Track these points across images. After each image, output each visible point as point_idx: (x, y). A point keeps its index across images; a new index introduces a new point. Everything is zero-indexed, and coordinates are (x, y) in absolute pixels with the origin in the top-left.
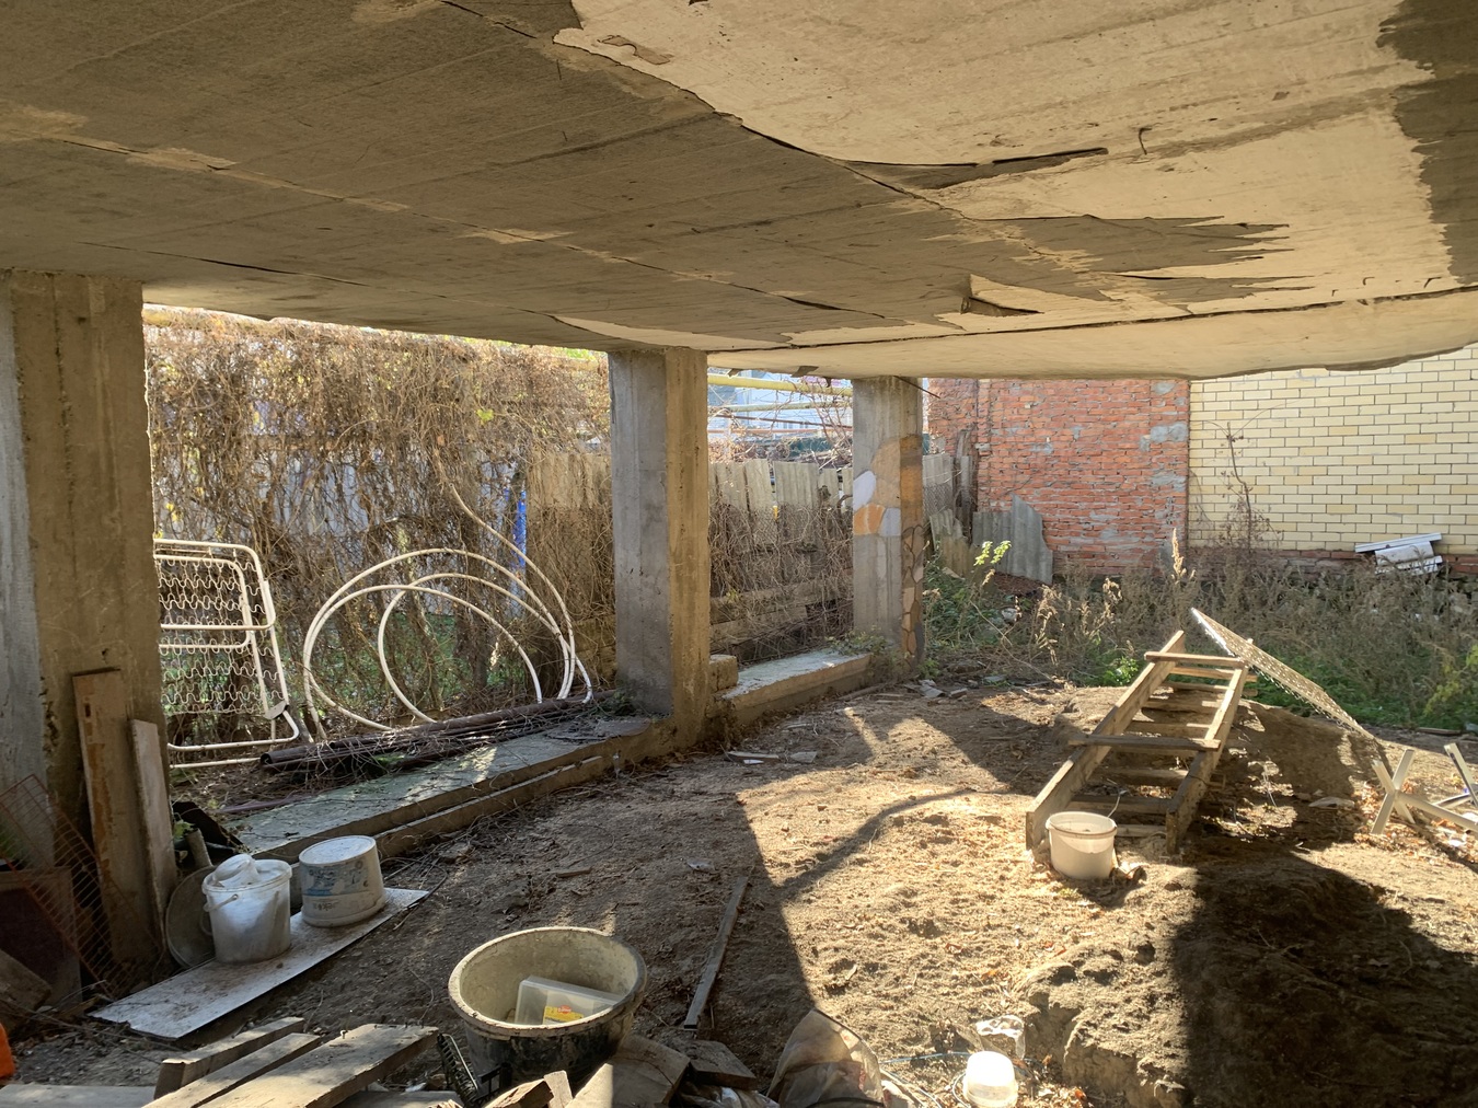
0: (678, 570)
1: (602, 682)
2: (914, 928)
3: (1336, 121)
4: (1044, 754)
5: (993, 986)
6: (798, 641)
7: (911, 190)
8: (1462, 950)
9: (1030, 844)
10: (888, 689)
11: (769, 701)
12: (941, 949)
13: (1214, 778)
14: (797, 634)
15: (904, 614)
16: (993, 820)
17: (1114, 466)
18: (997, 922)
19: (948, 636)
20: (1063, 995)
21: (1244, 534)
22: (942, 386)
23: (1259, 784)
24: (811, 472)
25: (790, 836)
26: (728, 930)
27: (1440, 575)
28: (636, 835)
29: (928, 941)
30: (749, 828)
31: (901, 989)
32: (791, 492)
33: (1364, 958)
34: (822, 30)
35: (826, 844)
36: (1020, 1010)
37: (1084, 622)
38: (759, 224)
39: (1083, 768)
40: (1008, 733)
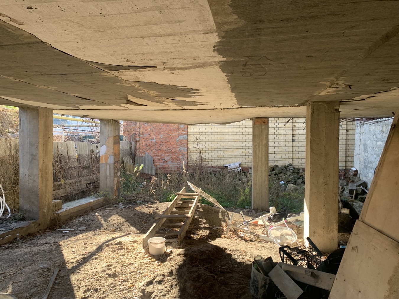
0: (42, 174)
1: (15, 211)
2: (110, 276)
3: (208, 67)
4: (150, 222)
5: (131, 289)
6: (83, 194)
7: (106, 71)
8: (242, 261)
9: (144, 247)
10: (109, 207)
11: (72, 213)
12: (117, 281)
13: (190, 224)
14: (83, 192)
15: (114, 185)
16: (135, 242)
17: (171, 145)
18: (133, 271)
19: (127, 190)
20: (149, 289)
21: (200, 162)
22: (126, 123)
23: (201, 225)
24: (88, 145)
25: (75, 253)
26: (51, 286)
27: (241, 172)
28: (23, 259)
29: (114, 279)
30: (62, 252)
31: (105, 294)
32: (82, 151)
33: (221, 267)
34: (72, 24)
35: (86, 254)
36: (138, 295)
37: (162, 185)
38: (63, 75)
39: (159, 225)
40: (141, 217)
